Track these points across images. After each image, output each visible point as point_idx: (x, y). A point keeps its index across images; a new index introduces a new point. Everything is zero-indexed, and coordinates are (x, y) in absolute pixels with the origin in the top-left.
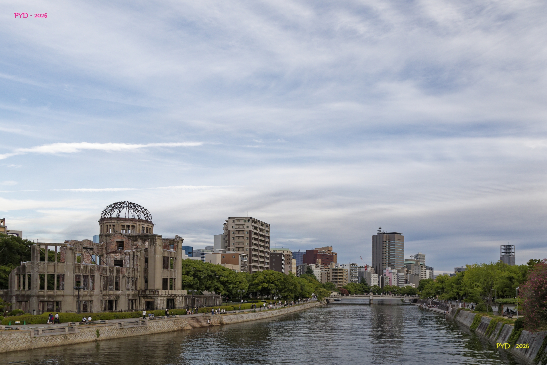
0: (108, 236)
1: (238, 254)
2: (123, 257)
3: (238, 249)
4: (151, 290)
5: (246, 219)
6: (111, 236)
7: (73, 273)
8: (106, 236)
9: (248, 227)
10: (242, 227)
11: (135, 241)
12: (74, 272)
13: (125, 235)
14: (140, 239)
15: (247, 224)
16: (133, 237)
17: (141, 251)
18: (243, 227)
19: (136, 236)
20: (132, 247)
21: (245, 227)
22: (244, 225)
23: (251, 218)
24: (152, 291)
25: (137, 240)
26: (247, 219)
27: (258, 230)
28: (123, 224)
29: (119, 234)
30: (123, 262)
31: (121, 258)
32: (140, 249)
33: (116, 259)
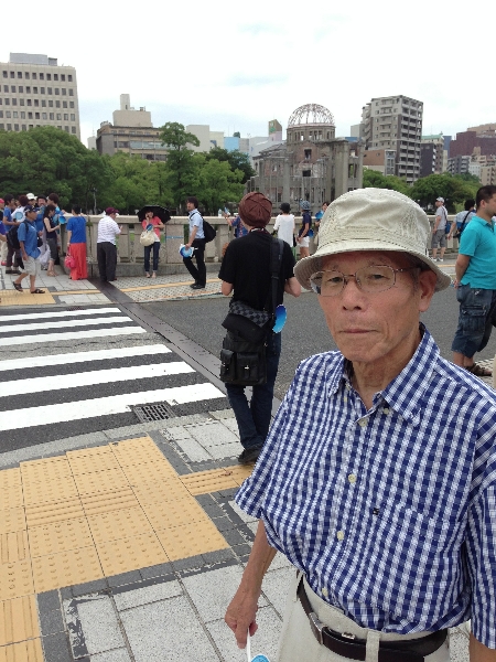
1: (383, 150)
2: (311, 166)
3: (383, 143)
9: (396, 110)
10: (389, 111)
11: (322, 148)
13: (313, 142)
15: (395, 106)
16: (321, 144)
20: (320, 155)
21: (392, 110)
22: (391, 107)
23: (401, 96)
26: (396, 99)
27: (408, 113)
28: (311, 130)
29: (308, 142)
30: (311, 172)
31: (309, 168)
32: (328, 157)
33: (305, 169)
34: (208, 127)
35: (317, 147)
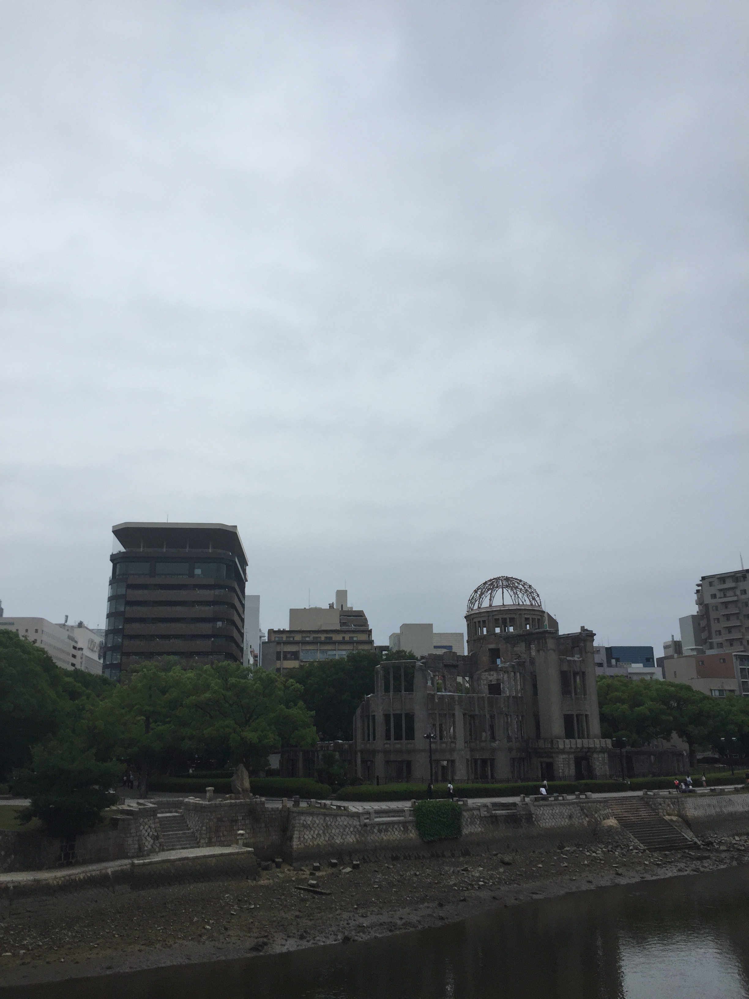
1: (731, 654)
2: (500, 676)
3: (731, 642)
5: (737, 575)
7: (425, 711)
10: (732, 594)
11: (514, 646)
12: (426, 708)
13: (501, 636)
15: (742, 585)
16: (513, 638)
17: (525, 664)
18: (735, 593)
19: (516, 637)
21: (738, 592)
22: (736, 588)
25: (518, 643)
26: (741, 574)
28: (496, 617)
29: (493, 636)
30: (501, 686)
31: (498, 680)
32: (523, 660)
33: (491, 681)
34: (431, 625)
35: (508, 644)
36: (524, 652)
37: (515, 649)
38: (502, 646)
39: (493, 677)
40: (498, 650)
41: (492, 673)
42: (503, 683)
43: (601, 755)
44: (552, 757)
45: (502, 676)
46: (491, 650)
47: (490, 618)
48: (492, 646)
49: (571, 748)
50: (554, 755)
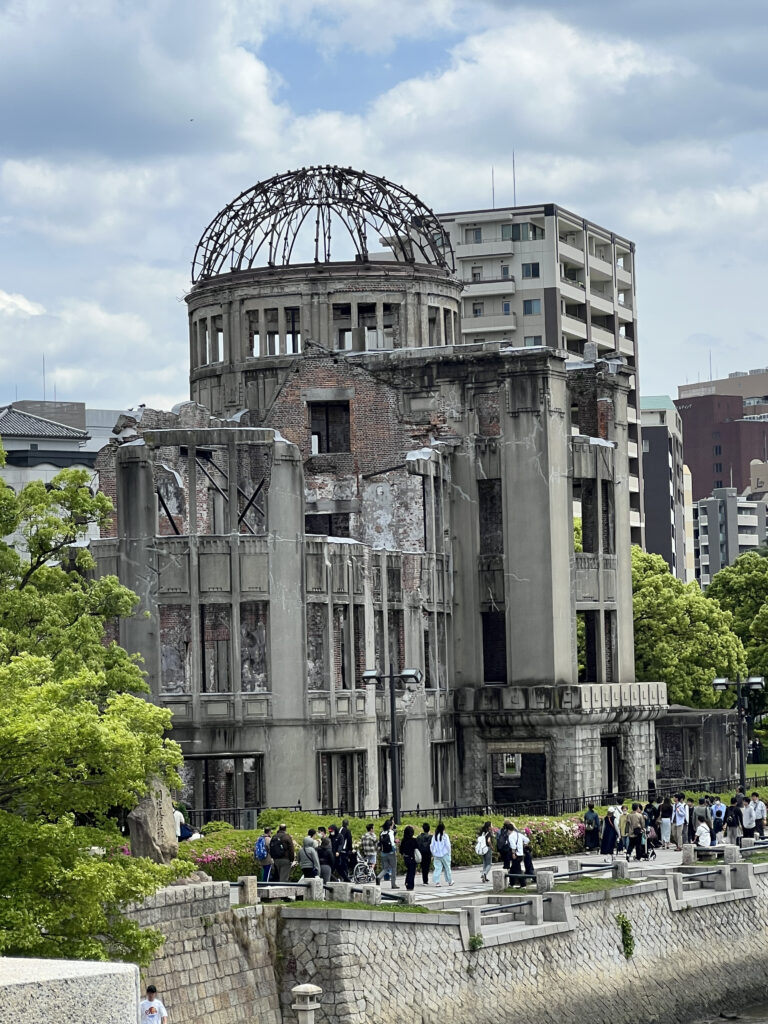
0: (265, 377)
2: (348, 492)
4: (530, 682)
5: (519, 220)
6: (281, 375)
7: (299, 596)
8: (251, 374)
9: (533, 270)
10: (497, 273)
11: (415, 395)
12: (302, 586)
13: (359, 361)
14: (452, 382)
15: (529, 250)
16: (409, 370)
17: (459, 454)
18: (505, 270)
19: (428, 366)
20: (400, 433)
21: (516, 270)
22: (510, 256)
23: (550, 210)
24: (540, 692)
25: (430, 387)
26: (528, 219)
27: (583, 287)
28: (341, 300)
29: (329, 362)
30: (352, 523)
31: (339, 502)
32: (453, 443)
33: (314, 505)
35: (385, 388)
36: (455, 415)
37: (416, 405)
38: (359, 393)
39: (325, 493)
40: (343, 406)
41: (319, 479)
42: (359, 512)
43: (644, 730)
44: (548, 738)
45: (355, 489)
46: (315, 406)
47: (315, 300)
48: (324, 394)
49: (603, 710)
50: (555, 731)
